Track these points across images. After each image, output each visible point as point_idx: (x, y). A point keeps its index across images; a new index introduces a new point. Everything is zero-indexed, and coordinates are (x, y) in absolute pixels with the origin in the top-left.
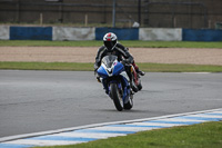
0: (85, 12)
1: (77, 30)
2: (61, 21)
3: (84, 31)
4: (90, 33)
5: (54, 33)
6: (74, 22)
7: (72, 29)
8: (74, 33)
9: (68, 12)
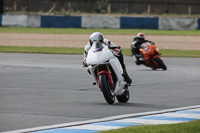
0: (188, 4)
1: (181, 20)
2: (167, 12)
3: (187, 22)
4: (193, 23)
5: (160, 22)
6: (179, 13)
7: (177, 20)
8: (179, 23)
9: (174, 4)
